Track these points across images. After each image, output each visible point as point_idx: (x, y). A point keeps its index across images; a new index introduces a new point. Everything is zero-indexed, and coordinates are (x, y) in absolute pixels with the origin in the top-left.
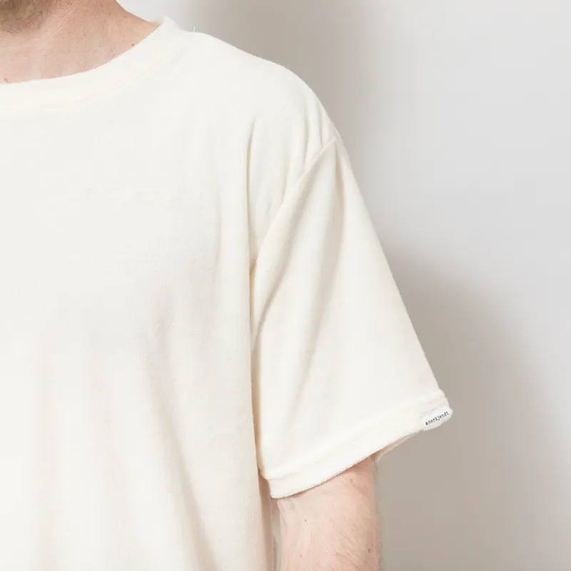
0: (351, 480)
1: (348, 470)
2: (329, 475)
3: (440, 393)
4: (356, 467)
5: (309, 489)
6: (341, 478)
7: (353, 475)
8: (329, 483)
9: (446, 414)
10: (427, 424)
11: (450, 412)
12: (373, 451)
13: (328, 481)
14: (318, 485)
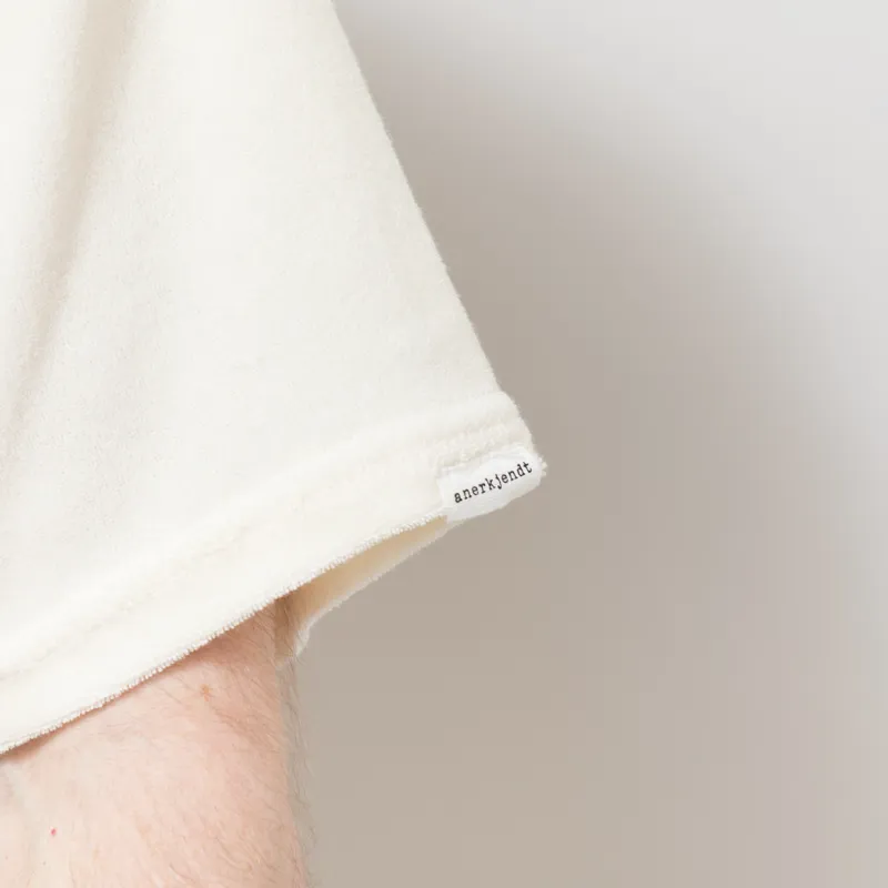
0: (205, 691)
1: (196, 656)
2: (130, 676)
3: (503, 402)
4: (221, 648)
5: (65, 727)
6: (169, 683)
7: (208, 674)
8: (130, 701)
9: (523, 469)
10: (458, 499)
11: (537, 465)
12: (280, 591)
13: (125, 694)
14: (95, 711)
